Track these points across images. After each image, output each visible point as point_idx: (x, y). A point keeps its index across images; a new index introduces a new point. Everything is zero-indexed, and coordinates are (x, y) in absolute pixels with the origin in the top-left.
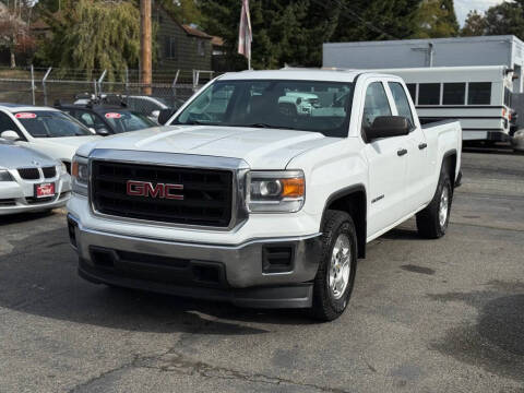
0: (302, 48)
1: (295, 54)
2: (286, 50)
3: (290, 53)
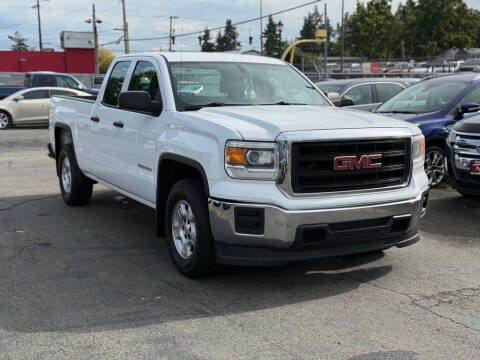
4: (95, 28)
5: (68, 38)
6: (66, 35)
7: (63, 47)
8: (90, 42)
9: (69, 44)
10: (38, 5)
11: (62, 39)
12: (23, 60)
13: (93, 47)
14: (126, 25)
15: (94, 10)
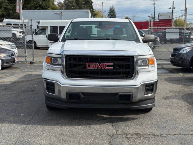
0: (10, 11)
1: (7, 14)
2: (3, 12)
3: (5, 13)
4: (173, 11)
5: (161, 16)
6: (160, 14)
7: (159, 19)
8: (170, 17)
9: (161, 18)
10: (155, 3)
11: (159, 16)
12: (142, 25)
13: (171, 18)
14: (186, 9)
15: (173, 3)
